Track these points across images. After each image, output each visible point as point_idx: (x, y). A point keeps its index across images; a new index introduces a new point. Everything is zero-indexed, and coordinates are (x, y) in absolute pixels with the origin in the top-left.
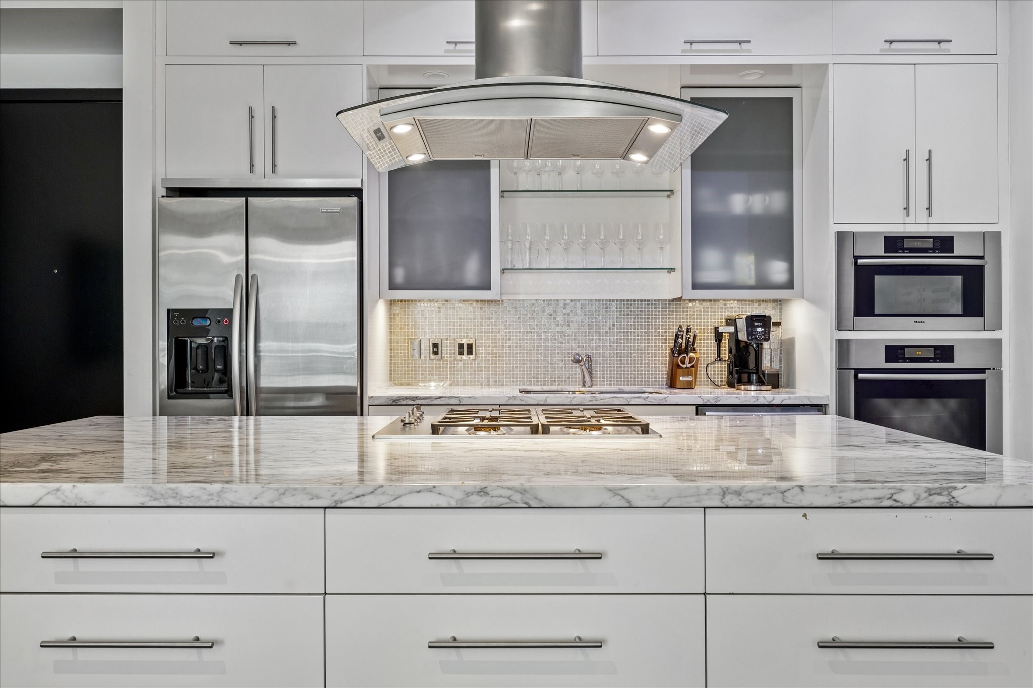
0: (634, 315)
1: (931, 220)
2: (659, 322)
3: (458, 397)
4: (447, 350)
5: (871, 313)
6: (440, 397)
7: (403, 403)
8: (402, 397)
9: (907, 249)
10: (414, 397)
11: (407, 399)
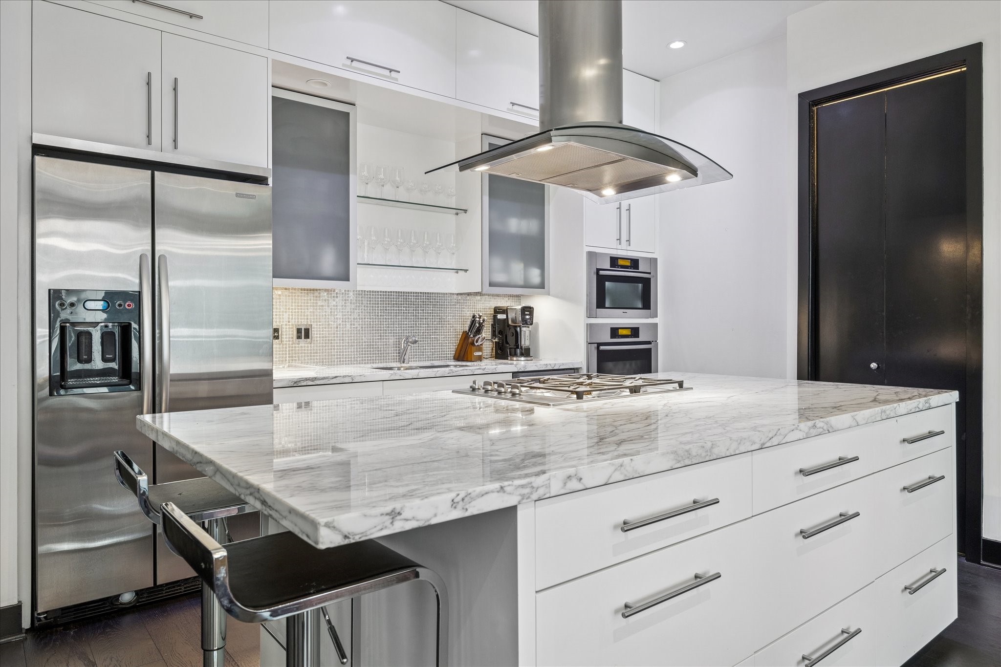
0: (433, 305)
1: (629, 248)
2: (449, 310)
3: (351, 376)
4: (286, 335)
5: (603, 307)
6: (336, 377)
7: (303, 384)
8: (302, 378)
9: (620, 266)
10: (313, 378)
11: (307, 380)
